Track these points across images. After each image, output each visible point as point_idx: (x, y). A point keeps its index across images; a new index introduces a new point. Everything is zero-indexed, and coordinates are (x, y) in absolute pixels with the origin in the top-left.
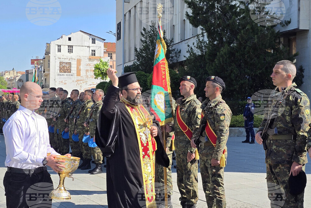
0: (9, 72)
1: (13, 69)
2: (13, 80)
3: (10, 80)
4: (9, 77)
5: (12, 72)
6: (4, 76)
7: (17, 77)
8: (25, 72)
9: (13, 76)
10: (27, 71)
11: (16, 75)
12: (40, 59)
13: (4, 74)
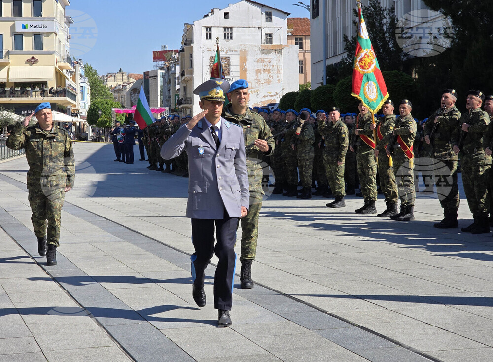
0: (115, 77)
1: (121, 70)
2: (121, 90)
3: (118, 91)
4: (114, 85)
5: (119, 76)
6: (106, 83)
7: (128, 84)
8: (143, 74)
9: (122, 84)
10: (146, 74)
11: (125, 80)
12: (169, 51)
13: (107, 80)
